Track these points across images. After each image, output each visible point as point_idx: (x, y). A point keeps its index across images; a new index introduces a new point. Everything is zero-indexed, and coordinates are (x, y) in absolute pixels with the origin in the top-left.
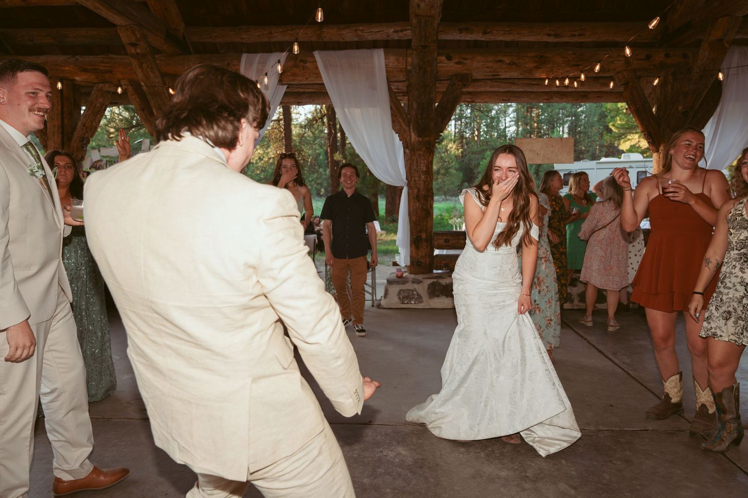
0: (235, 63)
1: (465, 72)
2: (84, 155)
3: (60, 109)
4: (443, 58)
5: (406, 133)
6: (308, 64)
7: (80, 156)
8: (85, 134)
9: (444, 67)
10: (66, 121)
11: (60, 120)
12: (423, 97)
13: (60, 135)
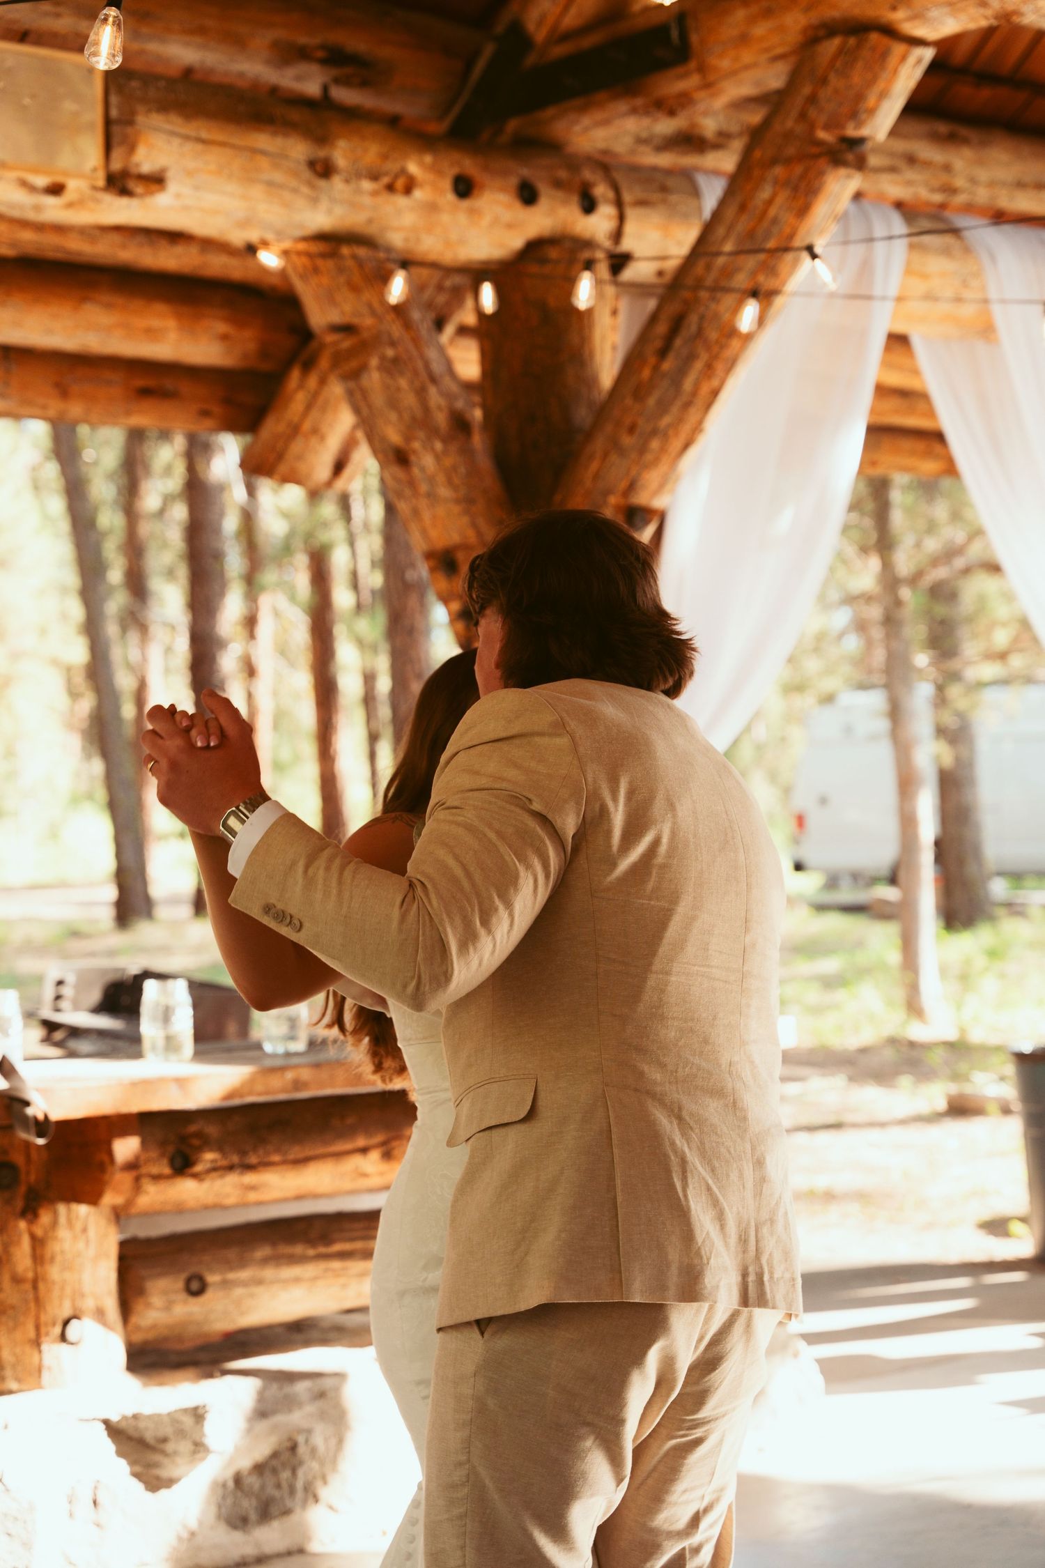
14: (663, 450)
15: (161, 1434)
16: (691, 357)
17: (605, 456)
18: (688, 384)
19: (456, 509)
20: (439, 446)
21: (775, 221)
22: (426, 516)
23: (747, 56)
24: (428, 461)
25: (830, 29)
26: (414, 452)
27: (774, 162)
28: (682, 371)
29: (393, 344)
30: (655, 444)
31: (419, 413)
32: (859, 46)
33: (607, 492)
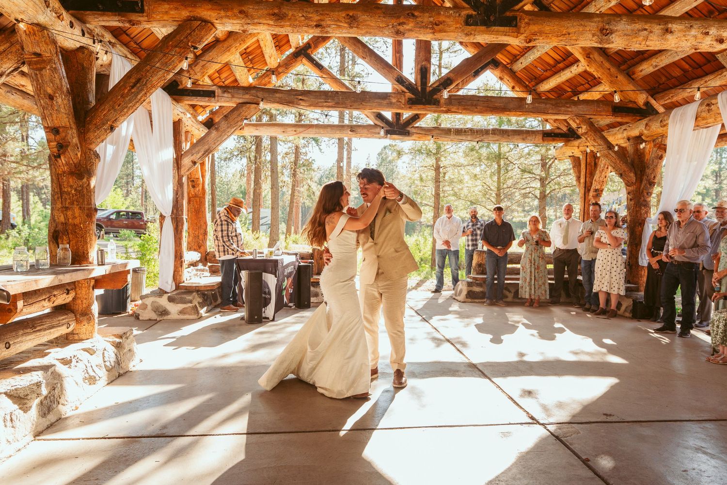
0: (665, 119)
3: (585, 172)
6: (712, 106)
8: (596, 187)
10: (587, 180)
11: (585, 178)
13: (584, 189)
14: (127, 112)
15: (26, 393)
16: (142, 90)
17: (109, 110)
18: (139, 97)
19: (65, 116)
20: (64, 97)
21: (173, 61)
22: (55, 116)
23: (165, 18)
24: (60, 100)
25: (196, 19)
26: (57, 97)
27: (176, 46)
28: (138, 93)
29: (55, 64)
30: (125, 110)
31: (59, 86)
32: (205, 25)
33: (108, 120)
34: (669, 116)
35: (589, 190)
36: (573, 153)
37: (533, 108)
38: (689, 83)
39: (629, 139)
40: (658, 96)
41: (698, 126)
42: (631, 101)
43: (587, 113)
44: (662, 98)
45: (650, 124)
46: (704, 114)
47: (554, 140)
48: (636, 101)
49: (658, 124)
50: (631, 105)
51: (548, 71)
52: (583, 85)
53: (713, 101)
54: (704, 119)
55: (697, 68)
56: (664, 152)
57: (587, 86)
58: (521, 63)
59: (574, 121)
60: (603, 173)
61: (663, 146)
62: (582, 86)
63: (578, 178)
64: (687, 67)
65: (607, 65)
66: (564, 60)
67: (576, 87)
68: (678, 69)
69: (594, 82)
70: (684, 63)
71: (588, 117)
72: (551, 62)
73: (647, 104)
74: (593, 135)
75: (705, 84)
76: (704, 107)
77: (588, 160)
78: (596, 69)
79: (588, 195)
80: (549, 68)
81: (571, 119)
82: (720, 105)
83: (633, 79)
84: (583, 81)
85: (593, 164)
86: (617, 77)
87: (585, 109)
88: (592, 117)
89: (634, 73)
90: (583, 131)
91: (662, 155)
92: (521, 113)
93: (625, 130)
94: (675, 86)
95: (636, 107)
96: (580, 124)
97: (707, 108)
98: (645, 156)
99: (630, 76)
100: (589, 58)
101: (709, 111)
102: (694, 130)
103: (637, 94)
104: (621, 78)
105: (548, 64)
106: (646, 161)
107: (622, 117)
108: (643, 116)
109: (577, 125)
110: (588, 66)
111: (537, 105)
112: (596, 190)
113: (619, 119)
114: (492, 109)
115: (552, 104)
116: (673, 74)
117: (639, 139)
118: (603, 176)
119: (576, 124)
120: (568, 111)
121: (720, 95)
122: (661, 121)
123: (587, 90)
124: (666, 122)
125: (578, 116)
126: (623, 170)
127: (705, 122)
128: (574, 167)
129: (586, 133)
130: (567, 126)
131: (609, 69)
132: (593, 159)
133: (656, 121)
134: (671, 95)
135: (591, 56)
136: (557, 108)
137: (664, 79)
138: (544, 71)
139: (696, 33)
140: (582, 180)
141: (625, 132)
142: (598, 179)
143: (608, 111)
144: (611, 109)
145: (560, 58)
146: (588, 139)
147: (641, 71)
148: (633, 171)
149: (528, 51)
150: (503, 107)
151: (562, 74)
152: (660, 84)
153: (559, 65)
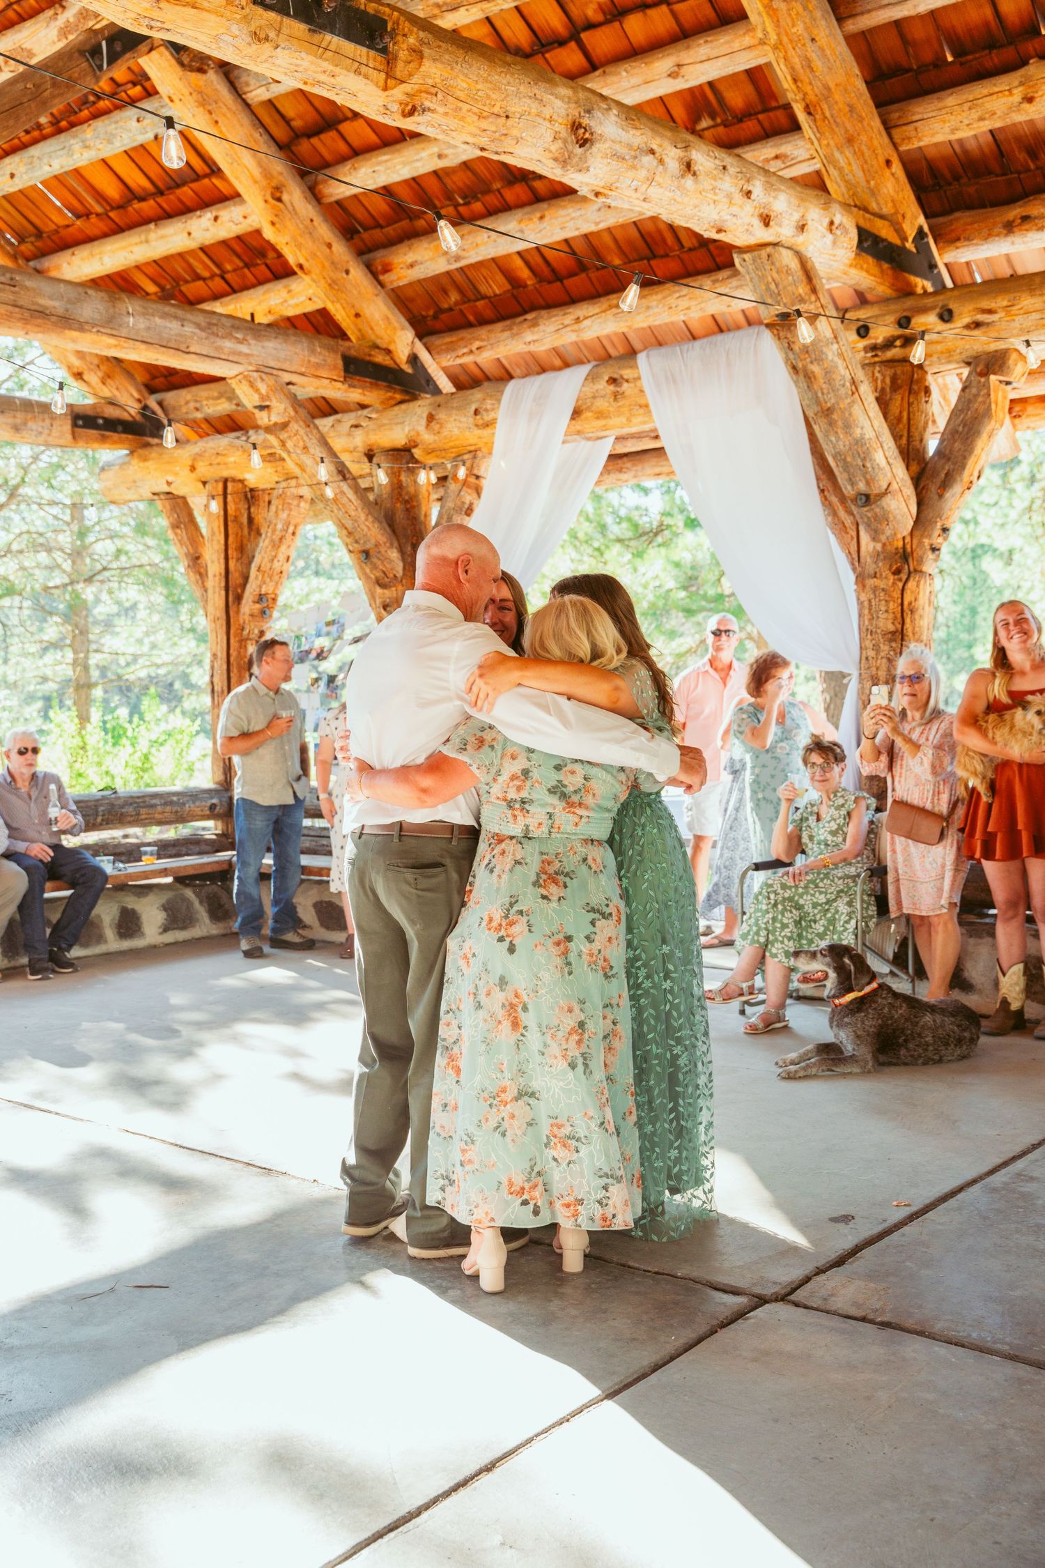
0: (489, 407)
1: (994, 346)
2: (264, 628)
3: (222, 541)
4: (931, 319)
5: (847, 533)
6: (625, 385)
7: (256, 631)
8: (260, 587)
9: (938, 342)
10: (232, 564)
11: (222, 561)
12: (833, 439)
13: (223, 593)
34: (499, 401)
35: (239, 598)
36: (169, 483)
37: (149, 328)
38: (529, 316)
39: (370, 456)
40: (437, 341)
41: (579, 433)
42: (377, 347)
43: (286, 366)
44: (451, 348)
45: (441, 415)
46: (601, 404)
47: (103, 439)
48: (392, 347)
49: (467, 419)
50: (380, 358)
51: (93, 219)
52: (204, 279)
53: (627, 373)
54: (600, 415)
55: (549, 282)
56: (475, 495)
57: (218, 284)
58: (12, 176)
59: (252, 385)
60: (283, 548)
61: (472, 480)
62: (200, 283)
63: (195, 561)
64: (525, 273)
65: (325, 231)
66: (161, 193)
67: (177, 280)
68: (500, 278)
69: (244, 277)
70: (519, 262)
71: (287, 377)
72: (112, 190)
73: (414, 359)
74: (302, 432)
75: (576, 327)
76: (602, 385)
77: (231, 508)
78: (294, 238)
79: (238, 612)
80: (99, 209)
81: (245, 377)
82: (646, 383)
83: (382, 285)
84: (207, 267)
85: (245, 520)
86: (347, 272)
87: (282, 355)
88: (294, 378)
89: (387, 269)
90: (275, 418)
91: (471, 504)
92: (112, 341)
93: (356, 426)
94: (483, 322)
95: (393, 365)
96: (268, 398)
97: (612, 388)
98: (419, 505)
99: (376, 273)
100: (279, 200)
101: (616, 396)
102: (564, 442)
103: (395, 328)
104: (358, 274)
105: (99, 196)
106: (422, 518)
107: (363, 388)
108: (407, 392)
109: (262, 398)
110: (273, 224)
111: (157, 320)
112: (260, 598)
113: (355, 395)
114: (27, 314)
115: (198, 326)
116: (484, 289)
117: (403, 456)
118: (281, 557)
119: (256, 397)
120: (240, 354)
121: (641, 358)
122: (476, 412)
123: (216, 297)
124: (492, 415)
125: (264, 370)
126: (373, 541)
127: (601, 423)
128: (175, 526)
129: (284, 426)
130: (139, 401)
131: (329, 246)
132: (243, 506)
133: (459, 408)
134: (477, 344)
135: (285, 197)
136: (212, 339)
137: (454, 297)
138: (78, 216)
139: (733, 190)
140: (214, 566)
141: (358, 432)
142: (264, 567)
143: (335, 367)
144: (340, 363)
145: (145, 183)
146: (289, 444)
147: (412, 266)
148: (396, 544)
149: (35, 142)
150: (60, 311)
151: (152, 236)
152: (441, 311)
153: (137, 205)
